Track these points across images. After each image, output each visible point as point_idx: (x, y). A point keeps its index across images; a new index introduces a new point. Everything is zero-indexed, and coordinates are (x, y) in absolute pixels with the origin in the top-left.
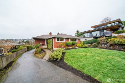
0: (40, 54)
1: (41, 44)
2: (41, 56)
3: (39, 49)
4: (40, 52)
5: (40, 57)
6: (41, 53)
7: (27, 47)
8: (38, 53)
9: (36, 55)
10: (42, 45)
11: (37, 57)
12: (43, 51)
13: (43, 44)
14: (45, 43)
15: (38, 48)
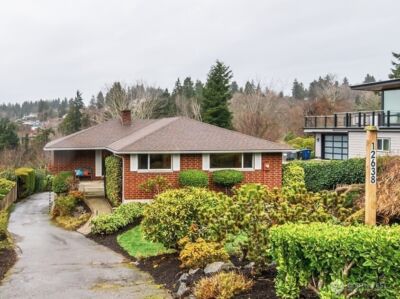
0: (72, 219)
1: (78, 172)
2: (74, 224)
3: (68, 199)
4: (71, 212)
5: (69, 225)
6: (76, 214)
7: (21, 181)
8: (64, 215)
9: (58, 218)
10: (83, 178)
11: (61, 226)
12: (80, 208)
13: (86, 173)
14: (93, 170)
15: (66, 192)
